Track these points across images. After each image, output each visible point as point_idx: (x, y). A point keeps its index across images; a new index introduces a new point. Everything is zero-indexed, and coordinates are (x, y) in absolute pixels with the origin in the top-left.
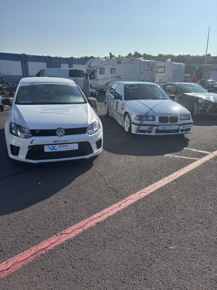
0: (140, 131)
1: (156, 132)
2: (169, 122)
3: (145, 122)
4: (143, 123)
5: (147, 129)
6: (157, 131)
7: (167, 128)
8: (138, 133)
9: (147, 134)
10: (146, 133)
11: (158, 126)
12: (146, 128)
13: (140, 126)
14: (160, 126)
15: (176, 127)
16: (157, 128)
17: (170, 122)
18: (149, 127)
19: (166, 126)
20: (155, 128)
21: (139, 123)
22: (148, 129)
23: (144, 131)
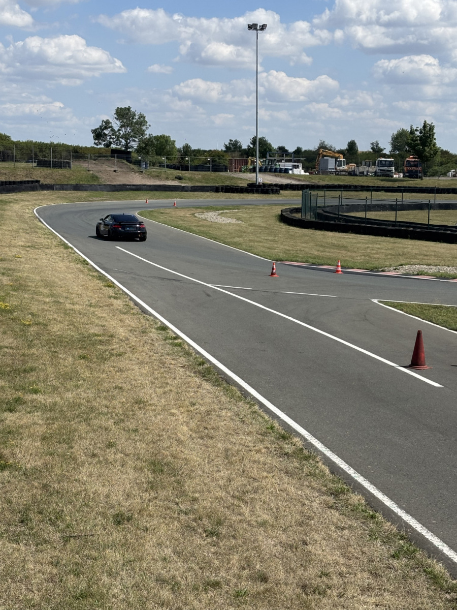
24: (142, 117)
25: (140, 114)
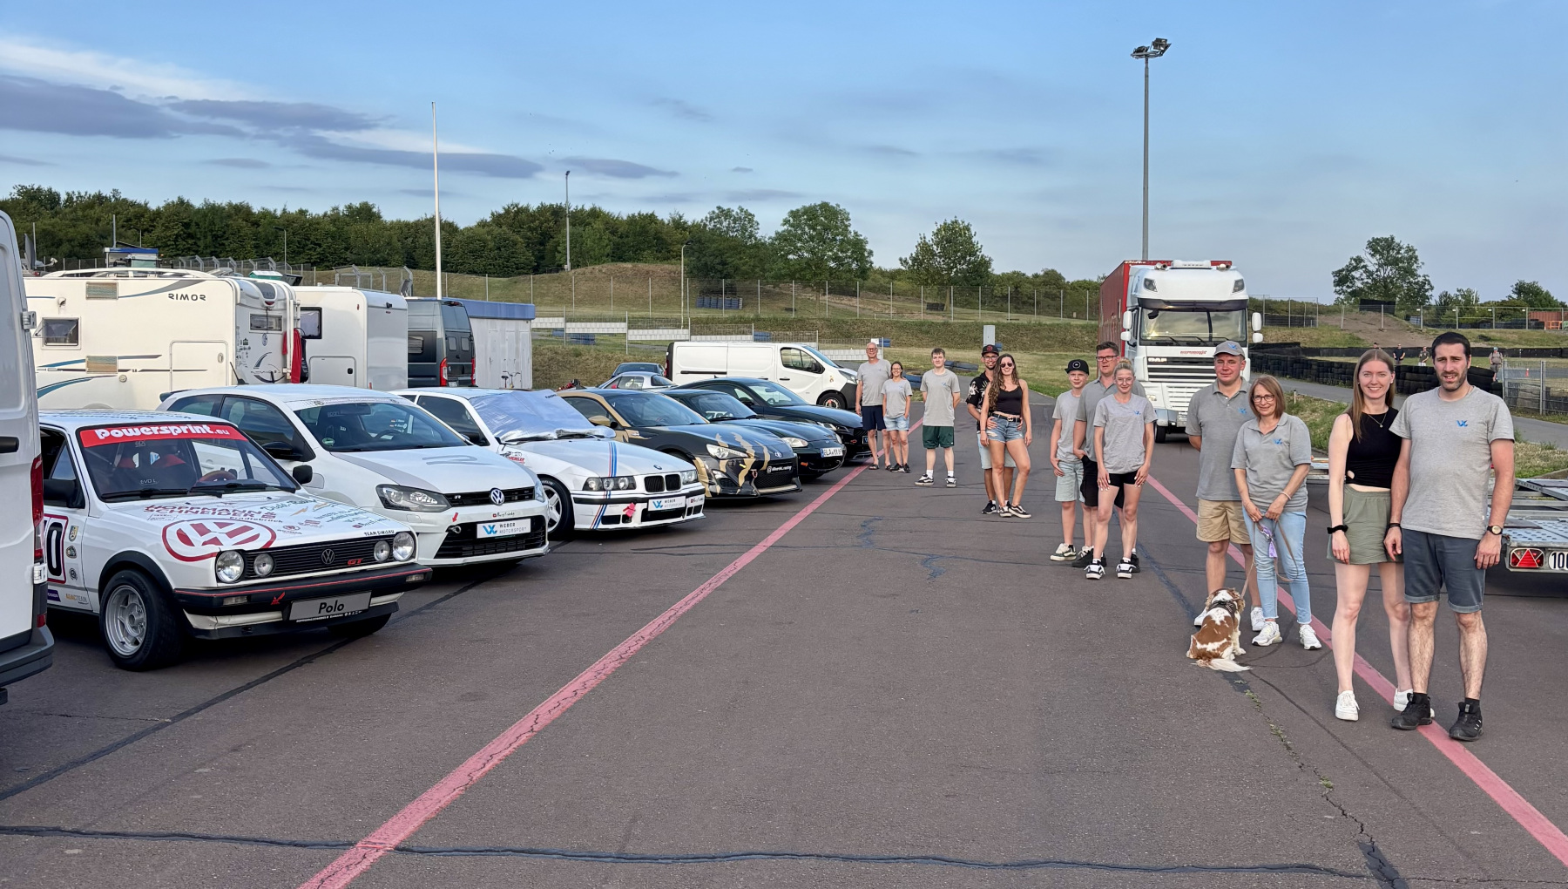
0: (607, 520)
1: (643, 519)
2: (666, 491)
3: (615, 495)
4: (612, 497)
5: (622, 513)
6: (646, 515)
7: (667, 505)
8: (601, 526)
9: (621, 525)
10: (619, 523)
11: (645, 500)
12: (618, 510)
13: (607, 504)
14: (650, 501)
15: (680, 503)
16: (644, 506)
17: (668, 489)
18: (625, 506)
19: (663, 500)
20: (640, 507)
21: (602, 497)
22: (624, 513)
23: (615, 519)
24: (1411, 250)
25: (1408, 247)
